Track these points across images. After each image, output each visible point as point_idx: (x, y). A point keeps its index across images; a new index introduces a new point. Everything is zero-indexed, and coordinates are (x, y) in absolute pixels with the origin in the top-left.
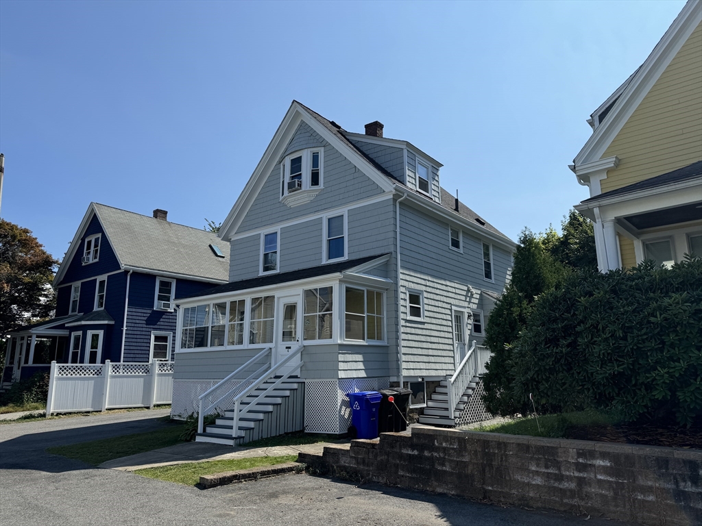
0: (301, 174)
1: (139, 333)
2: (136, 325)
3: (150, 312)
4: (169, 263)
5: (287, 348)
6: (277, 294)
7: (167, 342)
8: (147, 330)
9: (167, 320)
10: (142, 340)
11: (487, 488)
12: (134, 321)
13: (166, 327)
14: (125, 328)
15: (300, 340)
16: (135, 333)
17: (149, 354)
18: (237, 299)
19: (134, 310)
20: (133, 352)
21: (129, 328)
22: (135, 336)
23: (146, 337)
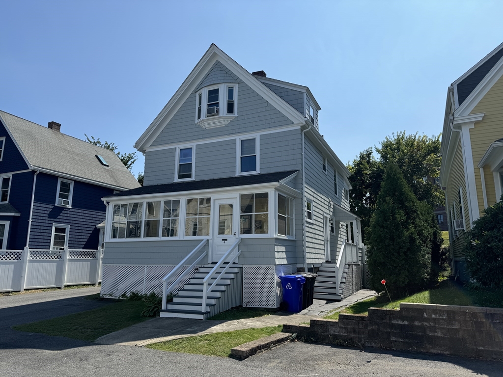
0: (218, 103)
1: (42, 224)
2: (40, 218)
3: (52, 207)
4: (68, 167)
5: (223, 240)
6: (213, 197)
7: (65, 233)
8: (49, 222)
9: (65, 215)
10: (45, 231)
11: (479, 348)
12: (38, 214)
13: (65, 221)
14: (31, 220)
15: (237, 234)
16: (39, 224)
17: (50, 243)
18: (172, 199)
19: (39, 205)
20: (36, 240)
21: (34, 220)
22: (39, 227)
23: (48, 228)
